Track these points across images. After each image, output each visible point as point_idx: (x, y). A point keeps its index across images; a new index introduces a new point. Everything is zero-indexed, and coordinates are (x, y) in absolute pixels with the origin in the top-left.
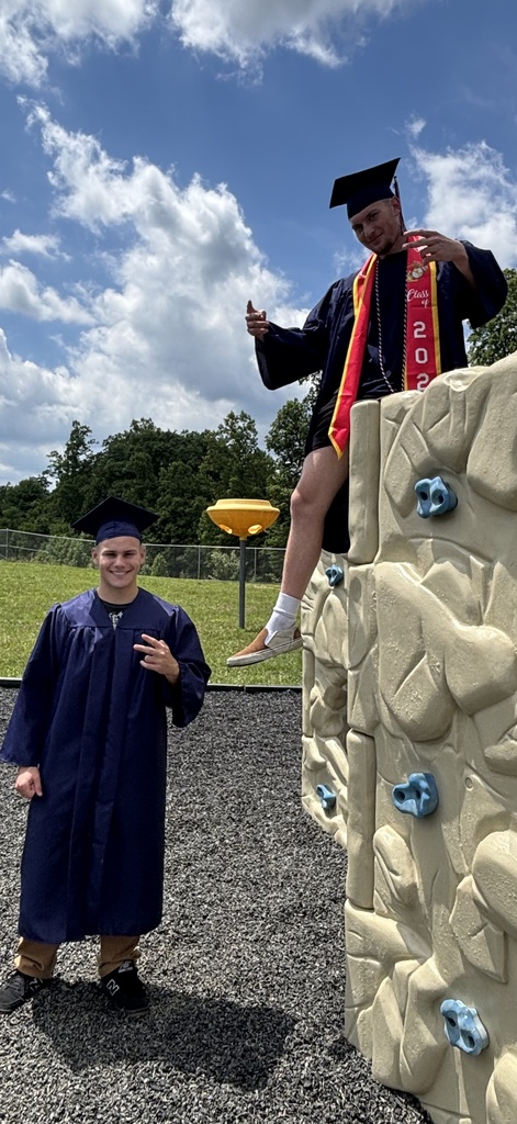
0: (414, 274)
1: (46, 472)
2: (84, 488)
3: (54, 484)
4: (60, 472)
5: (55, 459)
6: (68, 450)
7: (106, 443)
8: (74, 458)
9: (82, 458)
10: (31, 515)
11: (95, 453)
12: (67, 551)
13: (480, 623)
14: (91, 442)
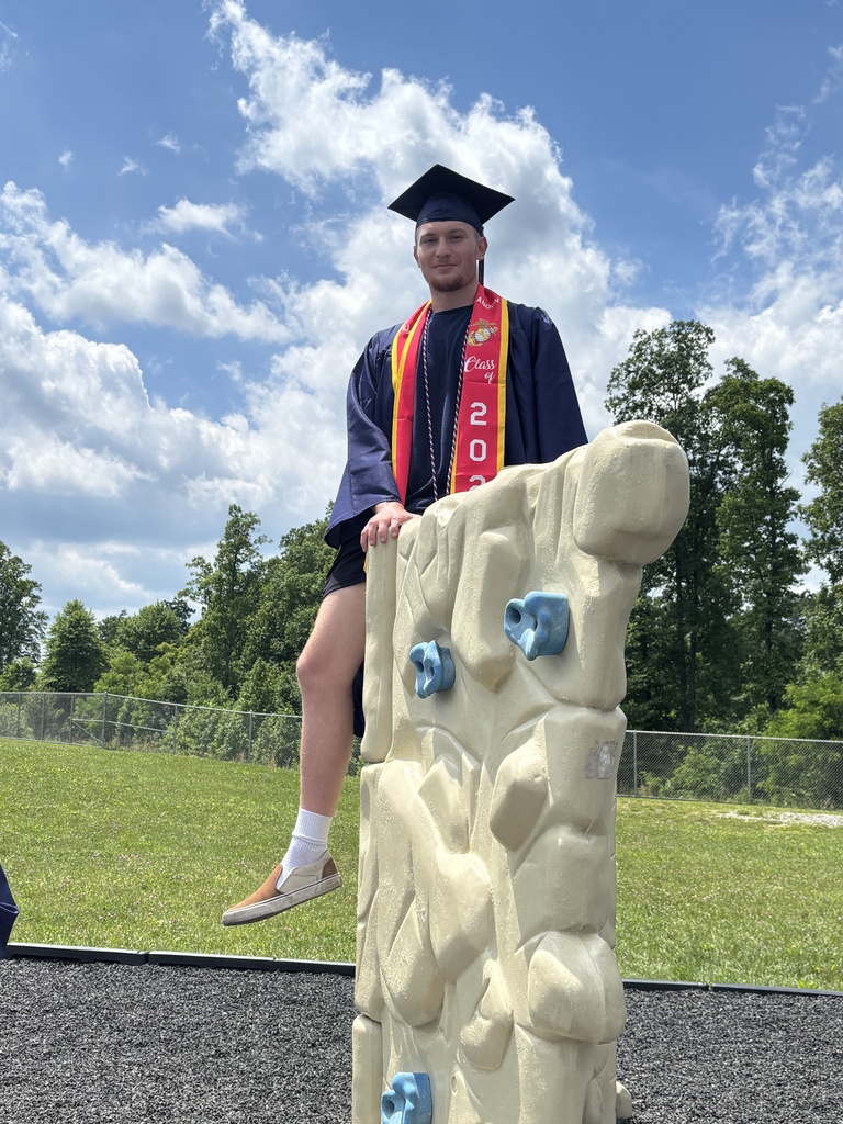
0: (479, 335)
1: (185, 593)
2: (248, 619)
3: (199, 611)
4: (208, 592)
5: (199, 570)
6: (221, 555)
7: (286, 541)
8: (231, 568)
9: (244, 568)
10: (158, 667)
11: (266, 560)
12: (214, 730)
13: (466, 849)
14: (260, 541)
